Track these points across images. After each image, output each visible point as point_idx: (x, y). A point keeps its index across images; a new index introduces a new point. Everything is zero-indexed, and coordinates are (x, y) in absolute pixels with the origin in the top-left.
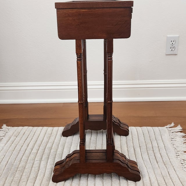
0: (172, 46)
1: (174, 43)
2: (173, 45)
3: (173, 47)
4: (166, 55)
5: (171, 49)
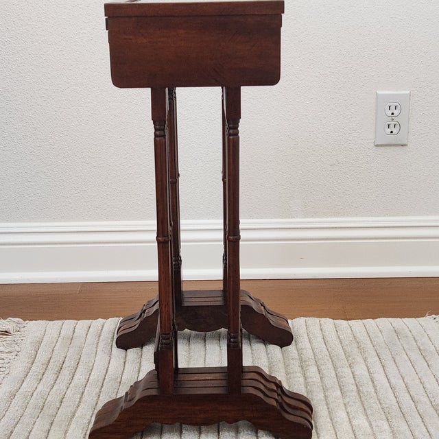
0: (393, 120)
1: (396, 113)
2: (395, 119)
3: (393, 125)
4: (376, 146)
5: (389, 131)
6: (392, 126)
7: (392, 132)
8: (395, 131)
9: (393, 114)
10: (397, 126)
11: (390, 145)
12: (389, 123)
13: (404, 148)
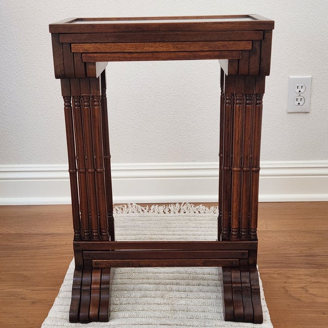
0: (300, 95)
1: (302, 91)
2: (302, 95)
4: (289, 113)
5: (297, 103)
6: (299, 100)
7: (299, 104)
8: (301, 103)
9: (300, 91)
10: (303, 100)
11: (298, 113)
12: (297, 98)
13: (307, 114)
